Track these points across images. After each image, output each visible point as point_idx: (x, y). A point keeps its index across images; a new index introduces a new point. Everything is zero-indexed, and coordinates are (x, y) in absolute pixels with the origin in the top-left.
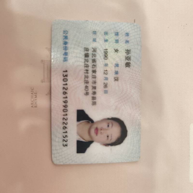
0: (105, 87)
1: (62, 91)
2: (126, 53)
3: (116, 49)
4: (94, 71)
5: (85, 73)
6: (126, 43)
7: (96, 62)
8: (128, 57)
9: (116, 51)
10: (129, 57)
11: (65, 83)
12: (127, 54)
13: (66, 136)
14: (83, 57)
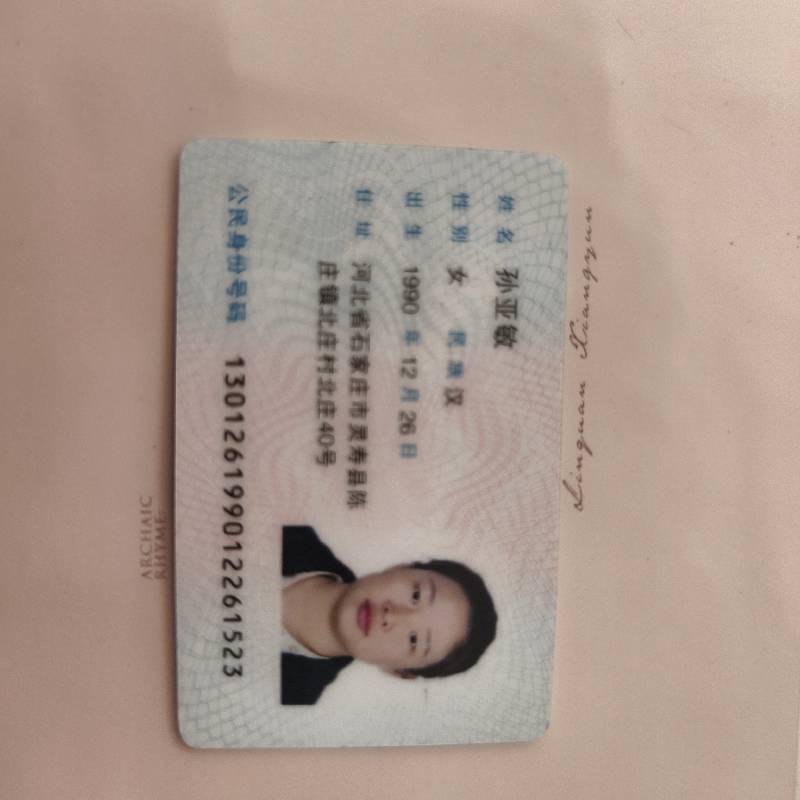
0: (405, 429)
1: (220, 446)
2: (498, 284)
3: (455, 267)
4: (360, 364)
5: (319, 370)
6: (499, 241)
7: (367, 326)
8: (509, 300)
9: (457, 275)
10: (512, 303)
11: (233, 412)
12: (504, 292)
13: (238, 635)
14: (314, 302)
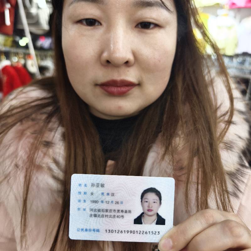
0: (118, 203)
1: (120, 234)
2: (94, 187)
3: (91, 194)
4: (107, 211)
5: (108, 218)
6: (86, 186)
7: (100, 209)
11: (114, 232)
13: (152, 232)
14: (96, 218)
